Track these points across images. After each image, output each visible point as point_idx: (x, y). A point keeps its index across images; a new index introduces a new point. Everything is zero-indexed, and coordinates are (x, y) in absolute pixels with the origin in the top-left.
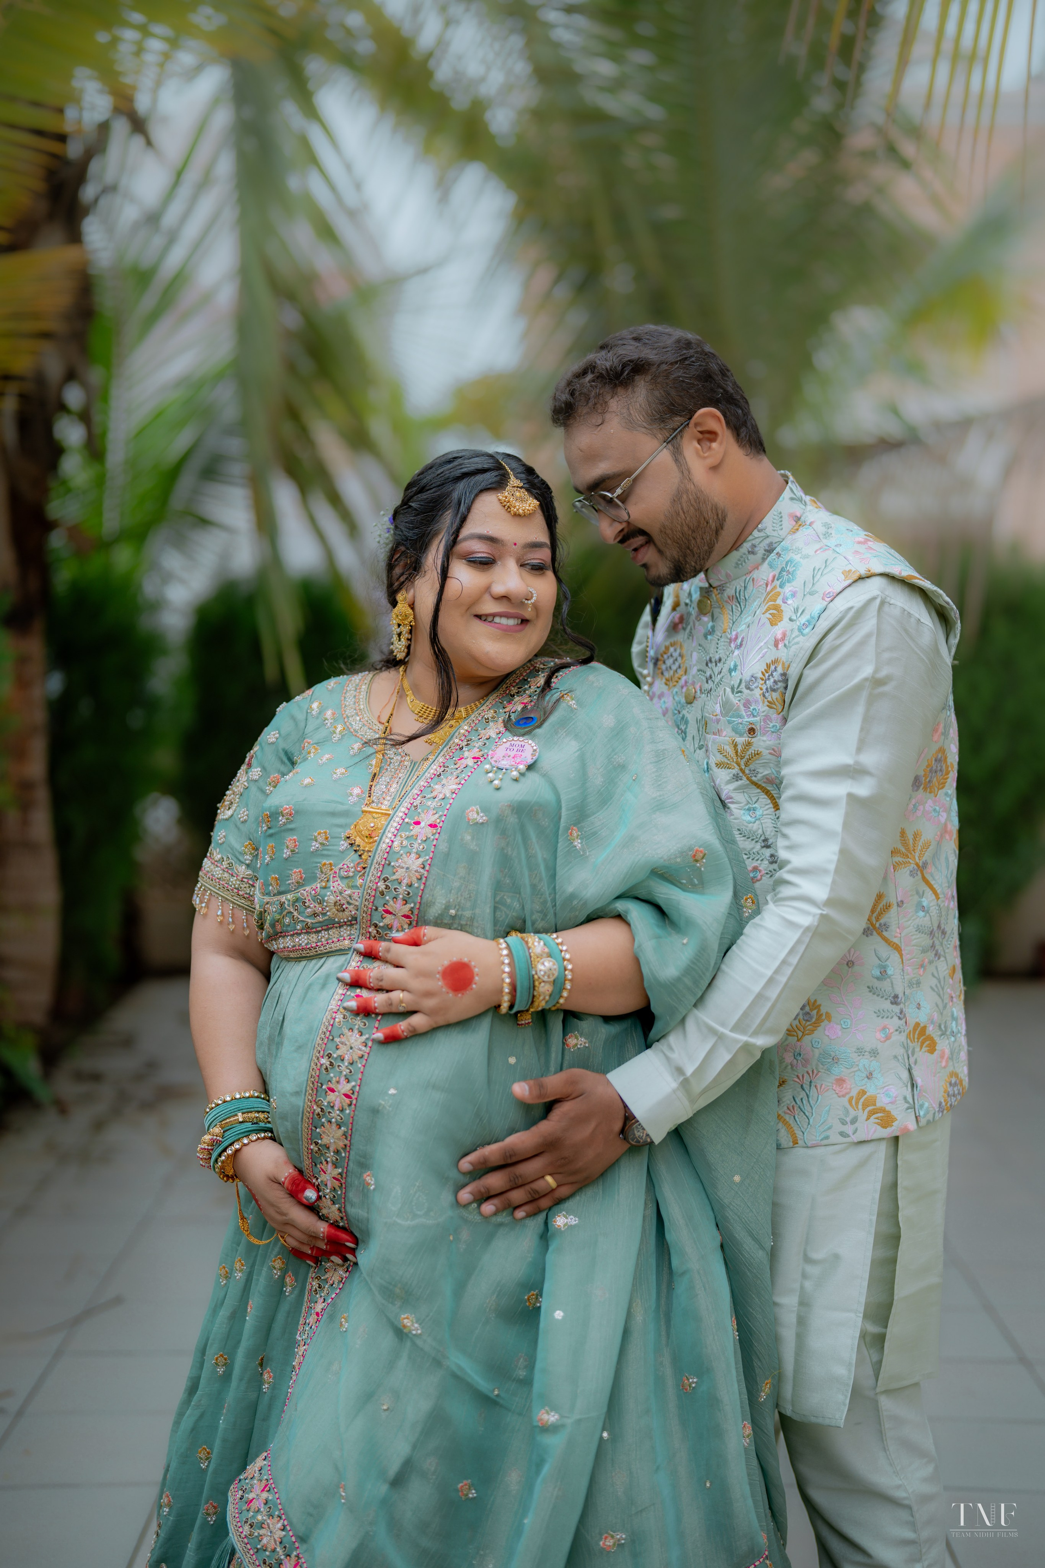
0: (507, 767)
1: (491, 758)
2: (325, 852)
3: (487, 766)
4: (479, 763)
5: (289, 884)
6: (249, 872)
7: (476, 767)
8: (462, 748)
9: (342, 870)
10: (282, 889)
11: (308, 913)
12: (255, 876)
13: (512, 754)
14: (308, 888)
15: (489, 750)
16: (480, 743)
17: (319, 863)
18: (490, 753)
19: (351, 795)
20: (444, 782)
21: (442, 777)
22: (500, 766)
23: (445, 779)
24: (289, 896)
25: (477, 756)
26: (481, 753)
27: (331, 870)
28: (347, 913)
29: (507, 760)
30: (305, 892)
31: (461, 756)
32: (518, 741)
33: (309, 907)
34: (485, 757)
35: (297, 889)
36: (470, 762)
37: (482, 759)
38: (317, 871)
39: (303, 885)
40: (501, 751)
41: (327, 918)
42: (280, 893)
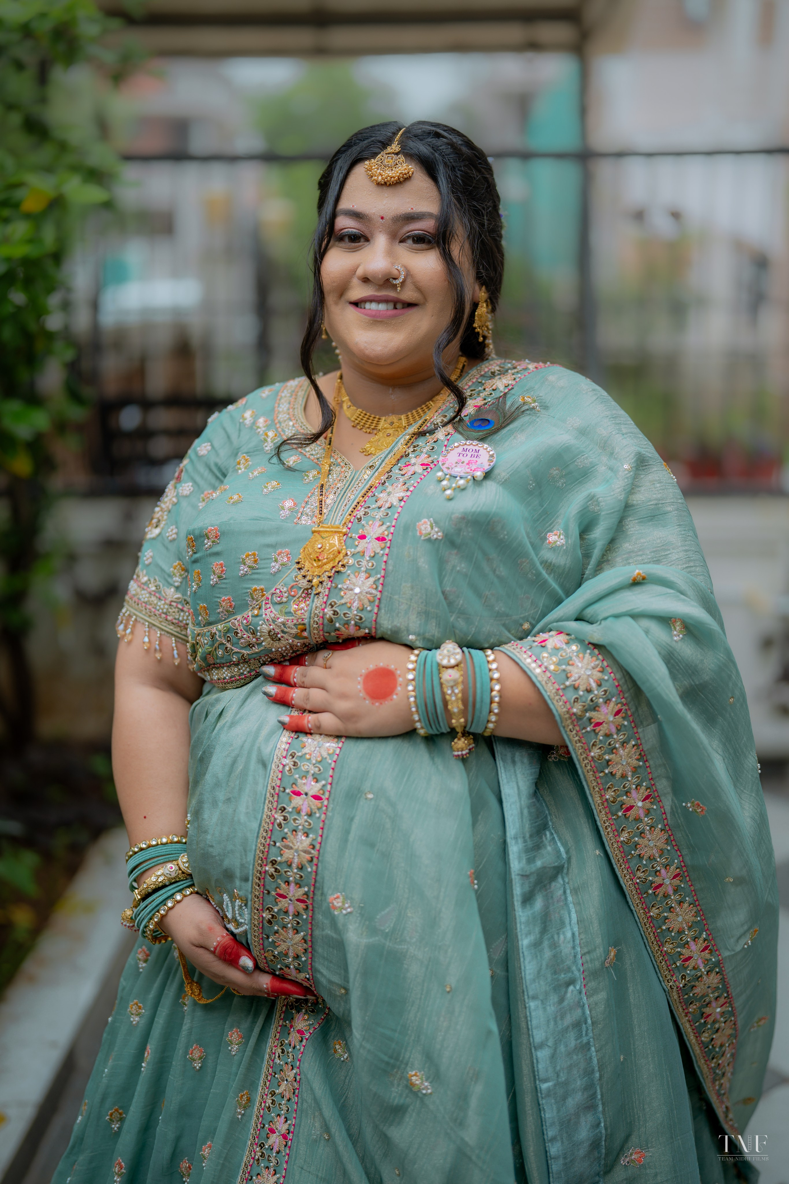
0: (462, 474)
1: (443, 464)
2: (256, 576)
3: (440, 474)
4: (429, 470)
5: (219, 613)
6: (178, 595)
7: (425, 474)
8: (408, 454)
9: (274, 596)
10: (212, 619)
11: (242, 643)
12: (185, 600)
13: (466, 459)
14: (239, 617)
15: (439, 456)
16: (428, 448)
17: (249, 588)
18: (441, 459)
19: (283, 508)
20: (389, 489)
21: (387, 484)
22: (453, 474)
23: (390, 487)
24: (220, 627)
25: (426, 462)
26: (430, 459)
27: (263, 596)
28: (283, 642)
29: (460, 466)
30: (236, 622)
31: (408, 463)
32: (473, 445)
33: (242, 637)
34: (435, 463)
35: (228, 617)
36: (419, 469)
37: (432, 466)
38: (247, 598)
39: (234, 614)
40: (453, 457)
41: (262, 648)
42: (210, 624)
